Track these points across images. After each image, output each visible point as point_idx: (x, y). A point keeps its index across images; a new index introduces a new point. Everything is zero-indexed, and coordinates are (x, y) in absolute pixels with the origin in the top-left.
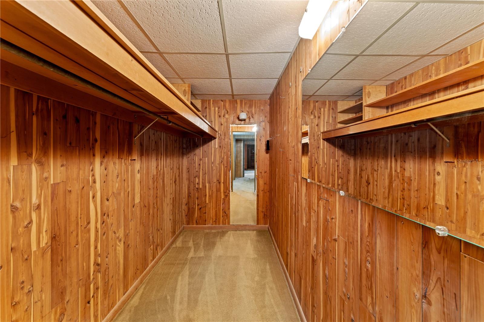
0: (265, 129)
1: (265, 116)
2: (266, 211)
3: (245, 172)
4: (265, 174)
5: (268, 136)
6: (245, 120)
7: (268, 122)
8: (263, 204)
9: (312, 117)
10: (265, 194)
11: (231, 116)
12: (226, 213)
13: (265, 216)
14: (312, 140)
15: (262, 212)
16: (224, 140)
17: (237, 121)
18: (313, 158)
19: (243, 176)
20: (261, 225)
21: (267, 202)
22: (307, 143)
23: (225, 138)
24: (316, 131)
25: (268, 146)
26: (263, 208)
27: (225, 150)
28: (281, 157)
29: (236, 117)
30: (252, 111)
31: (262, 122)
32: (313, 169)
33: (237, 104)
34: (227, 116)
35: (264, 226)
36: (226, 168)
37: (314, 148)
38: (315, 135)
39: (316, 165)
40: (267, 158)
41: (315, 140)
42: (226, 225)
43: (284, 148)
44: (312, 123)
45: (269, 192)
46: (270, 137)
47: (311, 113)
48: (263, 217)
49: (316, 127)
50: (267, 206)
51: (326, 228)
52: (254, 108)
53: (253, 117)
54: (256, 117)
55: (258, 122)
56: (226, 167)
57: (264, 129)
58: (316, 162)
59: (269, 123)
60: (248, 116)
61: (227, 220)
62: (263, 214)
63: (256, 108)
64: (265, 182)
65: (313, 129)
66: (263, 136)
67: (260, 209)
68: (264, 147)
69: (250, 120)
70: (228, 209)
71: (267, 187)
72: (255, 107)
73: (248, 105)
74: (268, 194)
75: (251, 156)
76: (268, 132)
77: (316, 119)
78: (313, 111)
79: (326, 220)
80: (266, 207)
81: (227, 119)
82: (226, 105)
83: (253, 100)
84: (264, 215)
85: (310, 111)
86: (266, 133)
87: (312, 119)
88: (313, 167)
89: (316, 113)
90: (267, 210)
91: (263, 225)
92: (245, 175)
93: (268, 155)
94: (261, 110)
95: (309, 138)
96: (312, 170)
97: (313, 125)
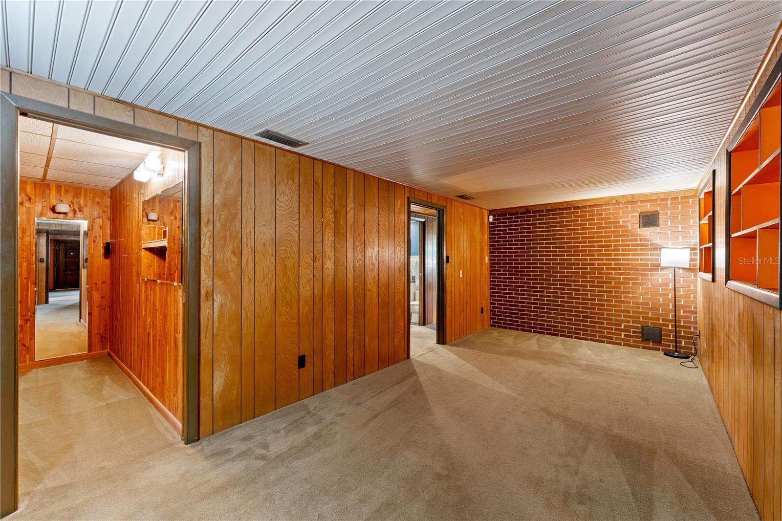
0: (103, 227)
1: (103, 210)
2: (104, 332)
3: (50, 294)
4: (103, 284)
5: (109, 237)
6: (65, 213)
7: (108, 218)
8: (100, 324)
9: (172, 218)
10: (103, 310)
11: (36, 205)
12: (25, 346)
13: (103, 339)
14: (172, 244)
15: (98, 334)
16: (22, 239)
17: (51, 214)
18: (173, 263)
19: (47, 302)
20: (95, 351)
21: (105, 321)
22: (165, 246)
23: (23, 236)
24: (177, 233)
25: (108, 250)
26: (99, 329)
27: (25, 254)
28: (126, 262)
29: (48, 208)
30: (79, 202)
31: (97, 218)
32: (172, 276)
33: (50, 189)
34: (27, 204)
35: (101, 351)
36: (26, 280)
37: (174, 253)
38: (176, 238)
39: (175, 272)
40: (106, 265)
41: (175, 244)
42: (26, 362)
43: (128, 254)
44: (172, 224)
45: (109, 307)
46: (111, 238)
47: (171, 213)
48: (99, 341)
49: (177, 229)
50: (106, 326)
51: (154, 306)
52: (82, 198)
53: (80, 210)
54: (86, 210)
55: (90, 218)
56: (26, 278)
57: (101, 227)
58: (177, 268)
59: (110, 220)
60: (72, 208)
61: (28, 356)
62: (100, 337)
63: (88, 198)
64: (104, 296)
65: (173, 231)
66: (100, 236)
67: (95, 331)
68: (102, 251)
69: (76, 213)
70: (31, 339)
71: (107, 302)
72: (85, 198)
73: (73, 194)
74: (108, 310)
75: (66, 262)
76: (109, 232)
77: (176, 221)
78: (173, 211)
79: (154, 301)
80: (105, 328)
81: (28, 208)
82: (26, 188)
83: (81, 188)
84: (102, 337)
85: (170, 211)
86: (104, 233)
87: (172, 220)
88: (172, 274)
89: (177, 213)
90: (106, 330)
91: (99, 350)
92: (50, 300)
93: (108, 261)
94: (96, 203)
95: (168, 241)
96: (170, 276)
97: (173, 227)
